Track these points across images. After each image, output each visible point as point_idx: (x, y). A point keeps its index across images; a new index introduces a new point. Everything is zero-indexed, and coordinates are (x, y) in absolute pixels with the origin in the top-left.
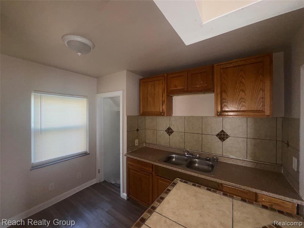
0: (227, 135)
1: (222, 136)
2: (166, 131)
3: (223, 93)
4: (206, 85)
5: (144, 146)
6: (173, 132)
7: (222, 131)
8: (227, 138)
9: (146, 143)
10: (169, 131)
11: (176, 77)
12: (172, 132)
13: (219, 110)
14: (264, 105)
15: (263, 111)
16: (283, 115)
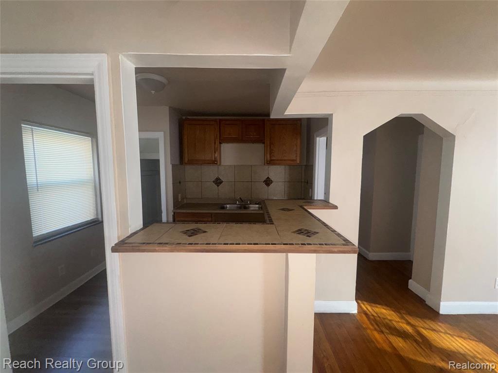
0: (271, 181)
1: (268, 182)
2: (214, 182)
3: (272, 146)
4: (258, 136)
5: (185, 202)
6: (223, 182)
7: (268, 177)
8: (271, 183)
9: (186, 198)
10: (218, 182)
11: (229, 124)
12: (221, 182)
13: (269, 159)
14: (296, 157)
15: (296, 160)
16: (305, 164)
